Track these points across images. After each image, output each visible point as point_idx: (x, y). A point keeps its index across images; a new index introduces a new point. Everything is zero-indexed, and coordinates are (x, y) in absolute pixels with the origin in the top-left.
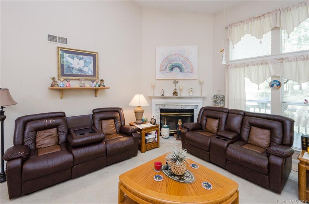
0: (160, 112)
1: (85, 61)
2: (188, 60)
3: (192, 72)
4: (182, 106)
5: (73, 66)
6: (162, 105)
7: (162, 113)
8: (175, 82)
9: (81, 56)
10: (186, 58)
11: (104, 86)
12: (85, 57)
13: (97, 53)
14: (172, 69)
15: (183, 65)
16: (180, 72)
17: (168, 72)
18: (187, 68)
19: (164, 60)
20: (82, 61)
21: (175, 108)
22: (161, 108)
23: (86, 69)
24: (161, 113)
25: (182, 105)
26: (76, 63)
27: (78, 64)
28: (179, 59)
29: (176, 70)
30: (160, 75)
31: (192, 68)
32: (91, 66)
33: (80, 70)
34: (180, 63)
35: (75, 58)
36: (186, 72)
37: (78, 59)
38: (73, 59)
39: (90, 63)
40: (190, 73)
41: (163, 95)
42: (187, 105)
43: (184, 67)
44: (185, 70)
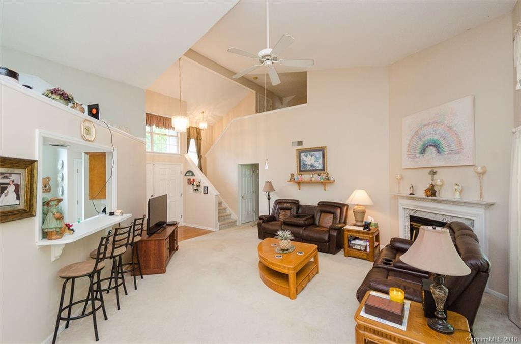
0: (410, 221)
1: (316, 157)
2: (451, 129)
3: (459, 153)
4: (444, 217)
5: (307, 163)
6: (413, 210)
7: (414, 223)
8: (433, 173)
9: (313, 153)
10: (449, 127)
11: (329, 180)
12: (315, 153)
13: (325, 147)
14: (423, 151)
15: (441, 140)
16: (438, 154)
17: (418, 155)
18: (449, 146)
19: (412, 137)
20: (314, 157)
21: (432, 219)
22: (411, 214)
23: (316, 164)
24: (411, 223)
25: (444, 215)
26: (309, 160)
27: (311, 160)
28: (436, 130)
29: (432, 150)
30: (407, 163)
31: (460, 143)
32: (321, 161)
33: (312, 166)
34: (436, 137)
35: (308, 156)
36: (447, 154)
37: (310, 157)
38: (307, 156)
39: (320, 158)
40: (456, 154)
41: (413, 194)
42: (453, 217)
43: (443, 143)
44: (446, 149)
